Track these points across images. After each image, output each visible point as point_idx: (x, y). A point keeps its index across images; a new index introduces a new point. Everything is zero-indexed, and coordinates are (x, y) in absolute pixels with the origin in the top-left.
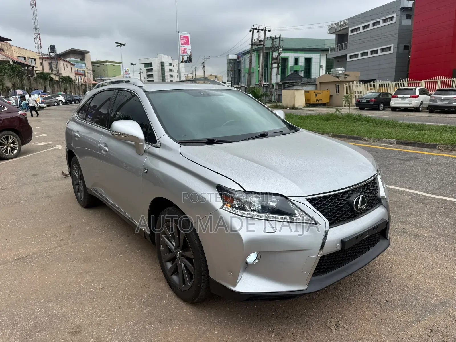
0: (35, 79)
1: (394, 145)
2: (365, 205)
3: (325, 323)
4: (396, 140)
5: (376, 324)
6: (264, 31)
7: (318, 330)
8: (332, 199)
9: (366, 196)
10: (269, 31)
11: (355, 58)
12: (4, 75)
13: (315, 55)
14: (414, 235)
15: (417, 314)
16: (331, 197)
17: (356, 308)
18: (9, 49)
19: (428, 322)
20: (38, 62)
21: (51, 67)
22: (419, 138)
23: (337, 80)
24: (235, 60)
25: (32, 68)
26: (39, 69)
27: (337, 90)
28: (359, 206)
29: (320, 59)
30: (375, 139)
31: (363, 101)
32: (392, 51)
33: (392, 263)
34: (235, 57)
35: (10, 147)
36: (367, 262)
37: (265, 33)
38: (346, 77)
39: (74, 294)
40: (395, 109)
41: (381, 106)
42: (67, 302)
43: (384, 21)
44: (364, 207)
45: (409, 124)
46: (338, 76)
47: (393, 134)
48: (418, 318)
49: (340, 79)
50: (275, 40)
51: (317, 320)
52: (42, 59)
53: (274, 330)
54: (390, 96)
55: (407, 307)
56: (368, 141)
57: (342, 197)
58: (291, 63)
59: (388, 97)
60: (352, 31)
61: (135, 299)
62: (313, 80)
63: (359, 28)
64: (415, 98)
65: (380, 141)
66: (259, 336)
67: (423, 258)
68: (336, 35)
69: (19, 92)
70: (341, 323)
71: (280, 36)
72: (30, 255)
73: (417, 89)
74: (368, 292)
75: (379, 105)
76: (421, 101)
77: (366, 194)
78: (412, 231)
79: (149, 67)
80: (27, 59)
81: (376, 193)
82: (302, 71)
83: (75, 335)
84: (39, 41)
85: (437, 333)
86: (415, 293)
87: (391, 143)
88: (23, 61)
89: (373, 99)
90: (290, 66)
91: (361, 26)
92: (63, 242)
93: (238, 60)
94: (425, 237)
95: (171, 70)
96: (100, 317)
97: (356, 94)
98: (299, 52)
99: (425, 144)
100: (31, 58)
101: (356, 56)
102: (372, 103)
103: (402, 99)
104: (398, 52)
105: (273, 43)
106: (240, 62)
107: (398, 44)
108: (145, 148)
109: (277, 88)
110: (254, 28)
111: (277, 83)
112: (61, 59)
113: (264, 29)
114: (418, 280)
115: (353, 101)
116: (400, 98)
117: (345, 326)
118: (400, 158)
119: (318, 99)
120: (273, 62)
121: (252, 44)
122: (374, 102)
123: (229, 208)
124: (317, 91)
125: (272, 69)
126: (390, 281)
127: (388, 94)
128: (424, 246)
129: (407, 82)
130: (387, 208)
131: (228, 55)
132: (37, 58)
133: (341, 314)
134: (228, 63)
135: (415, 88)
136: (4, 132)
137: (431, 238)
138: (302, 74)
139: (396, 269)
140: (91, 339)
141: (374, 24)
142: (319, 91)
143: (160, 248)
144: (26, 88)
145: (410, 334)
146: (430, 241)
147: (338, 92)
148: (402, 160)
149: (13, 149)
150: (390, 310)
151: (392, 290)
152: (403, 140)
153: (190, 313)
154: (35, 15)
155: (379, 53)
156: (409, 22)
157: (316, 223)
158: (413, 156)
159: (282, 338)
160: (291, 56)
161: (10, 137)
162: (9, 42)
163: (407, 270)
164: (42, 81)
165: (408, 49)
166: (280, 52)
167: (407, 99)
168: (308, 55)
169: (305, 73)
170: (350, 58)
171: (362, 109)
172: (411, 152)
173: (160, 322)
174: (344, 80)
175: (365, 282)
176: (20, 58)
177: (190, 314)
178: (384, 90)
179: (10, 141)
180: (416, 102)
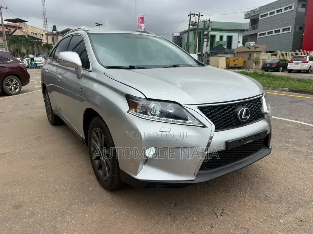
0: (42, 48)
1: (287, 92)
2: (248, 116)
3: (213, 210)
4: (289, 88)
5: (254, 213)
6: (198, 16)
7: (206, 216)
8: (220, 109)
9: (250, 110)
10: (202, 16)
11: (263, 35)
12: (21, 44)
13: (235, 34)
14: (295, 151)
15: (290, 207)
16: (220, 107)
17: (241, 200)
18: (26, 28)
19: (300, 213)
20: (45, 37)
21: (53, 41)
22: (306, 87)
23: (249, 50)
24: (178, 37)
25: (40, 40)
26: (45, 41)
27: (249, 58)
28: (243, 116)
29: (238, 36)
30: (273, 88)
31: (267, 65)
32: (290, 31)
33: (275, 170)
34: (178, 35)
35: (14, 87)
36: (250, 163)
37: (199, 17)
38: (256, 48)
39: (25, 180)
40: (291, 71)
41: (281, 69)
42: (18, 186)
43: (286, 9)
44: (248, 117)
45: (299, 79)
46: (250, 47)
47: (286, 85)
48: (290, 211)
49: (251, 50)
50: (206, 22)
51: (207, 208)
52: (47, 35)
53: (171, 213)
54: (287, 62)
55: (283, 202)
56: (267, 89)
57: (229, 108)
58: (217, 39)
59: (286, 62)
60: (262, 16)
61: (69, 186)
62: (232, 50)
63: (267, 14)
64: (305, 63)
65: (276, 90)
66: (157, 217)
67: (300, 167)
68: (250, 19)
69: (31, 56)
70: (226, 211)
71: (210, 19)
72: (5, 154)
73: (308, 57)
74: (252, 189)
75: (279, 68)
76: (310, 66)
77: (250, 108)
78: (293, 148)
80: (37, 34)
81: (260, 109)
82: (225, 45)
83: (16, 209)
84: (46, 23)
85: (305, 222)
86: (290, 192)
87: (284, 91)
88: (35, 36)
89: (275, 64)
90: (217, 42)
91: (268, 13)
92: (30, 146)
93: (180, 37)
94: (303, 153)
96: (39, 197)
97: (263, 61)
98: (223, 32)
99: (310, 92)
100: (40, 34)
101: (264, 34)
102: (274, 67)
103: (296, 64)
104: (294, 31)
105: (204, 25)
106: (182, 38)
107: (295, 25)
108: (82, 73)
109: (207, 56)
110: (191, 13)
111: (206, 52)
112: (60, 35)
113: (199, 14)
114: (294, 182)
115: (261, 66)
116: (295, 63)
117: (229, 213)
118: (290, 101)
119: (235, 64)
120: (204, 37)
121: (189, 25)
122: (276, 66)
123: (134, 112)
124: (235, 58)
125: (203, 42)
126: (271, 183)
127: (286, 61)
128: (302, 159)
129: (300, 52)
130: (269, 122)
131: (173, 34)
132: (44, 34)
133: (227, 205)
134: (173, 39)
135: (306, 56)
136: (10, 77)
137: (308, 153)
138: (225, 47)
139: (277, 174)
140: (27, 212)
141: (278, 11)
142: (237, 58)
143: (91, 148)
144: (36, 54)
145: (282, 223)
146: (307, 155)
147: (250, 59)
148: (291, 102)
149: (16, 88)
150: (268, 203)
151: (272, 189)
152: (294, 89)
153: (108, 197)
154: (44, 5)
155: (281, 32)
156: (303, 10)
157: (204, 126)
158: (300, 99)
159: (176, 219)
160: (218, 34)
161: (14, 80)
162: (26, 23)
163: (286, 175)
164: (47, 50)
165: (302, 30)
166: (209, 30)
167: (299, 64)
168: (230, 34)
169: (227, 46)
170: (260, 36)
171: (266, 71)
172: (299, 97)
173: (83, 203)
174: (254, 50)
175: (250, 182)
176: (32, 34)
177: (108, 199)
178: (284, 58)
179: (14, 83)
180: (306, 66)
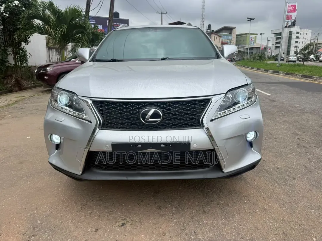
51: (119, 214)
79: (278, 36)
84: (203, 23)
95: (297, 37)
112: (214, 34)
154: (203, 6)
